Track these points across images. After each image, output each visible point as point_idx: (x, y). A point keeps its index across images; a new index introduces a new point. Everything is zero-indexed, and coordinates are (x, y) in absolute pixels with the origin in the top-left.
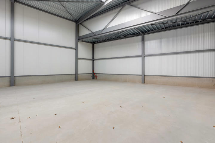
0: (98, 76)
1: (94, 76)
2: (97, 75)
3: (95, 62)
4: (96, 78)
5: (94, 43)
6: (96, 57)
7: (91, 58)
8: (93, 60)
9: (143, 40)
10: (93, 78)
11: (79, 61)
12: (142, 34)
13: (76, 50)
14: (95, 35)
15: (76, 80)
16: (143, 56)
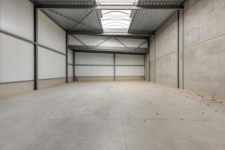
2: (78, 78)
6: (76, 63)
7: (72, 63)
10: (74, 81)
11: (68, 66)
12: (114, 53)
13: (67, 56)
14: (89, 48)
15: (67, 82)
16: (114, 65)
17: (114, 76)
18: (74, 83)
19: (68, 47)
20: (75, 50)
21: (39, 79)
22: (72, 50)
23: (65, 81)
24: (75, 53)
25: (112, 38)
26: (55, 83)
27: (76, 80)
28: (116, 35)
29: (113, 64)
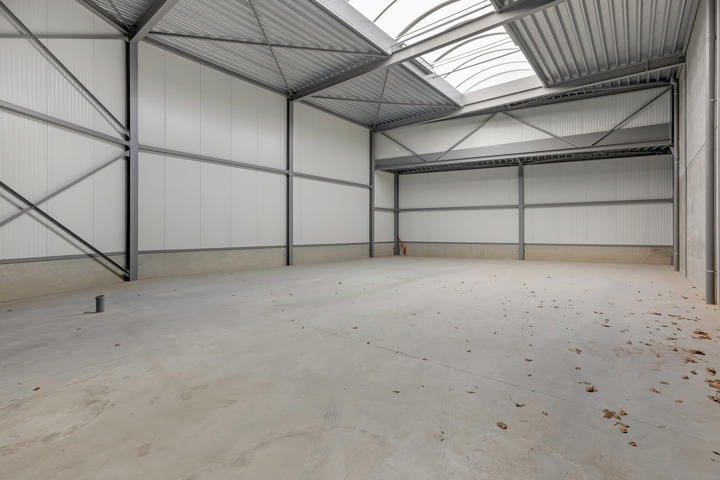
0: (409, 248)
1: (399, 249)
2: (408, 246)
3: (401, 214)
4: (405, 250)
5: (398, 173)
6: (402, 205)
7: (392, 206)
8: (397, 211)
9: (521, 174)
10: (397, 253)
11: (377, 214)
12: (520, 164)
13: (371, 190)
14: (425, 162)
15: (371, 255)
16: (522, 207)
17: (523, 245)
18: (397, 259)
19: (376, 165)
20: (399, 171)
21: (294, 244)
22: (390, 171)
23: (368, 252)
24: (401, 177)
25: (500, 114)
26: (337, 255)
27: (402, 250)
28: (512, 105)
29: (516, 202)
